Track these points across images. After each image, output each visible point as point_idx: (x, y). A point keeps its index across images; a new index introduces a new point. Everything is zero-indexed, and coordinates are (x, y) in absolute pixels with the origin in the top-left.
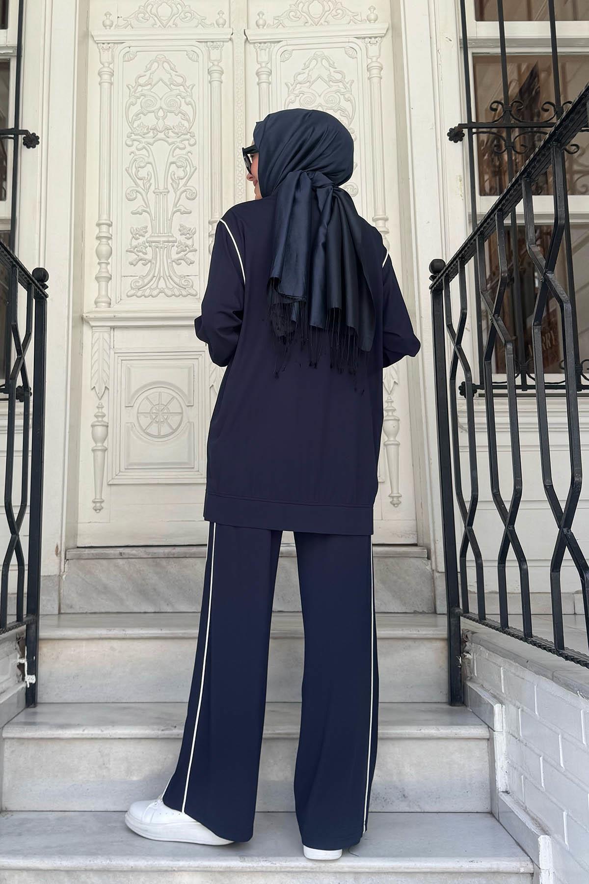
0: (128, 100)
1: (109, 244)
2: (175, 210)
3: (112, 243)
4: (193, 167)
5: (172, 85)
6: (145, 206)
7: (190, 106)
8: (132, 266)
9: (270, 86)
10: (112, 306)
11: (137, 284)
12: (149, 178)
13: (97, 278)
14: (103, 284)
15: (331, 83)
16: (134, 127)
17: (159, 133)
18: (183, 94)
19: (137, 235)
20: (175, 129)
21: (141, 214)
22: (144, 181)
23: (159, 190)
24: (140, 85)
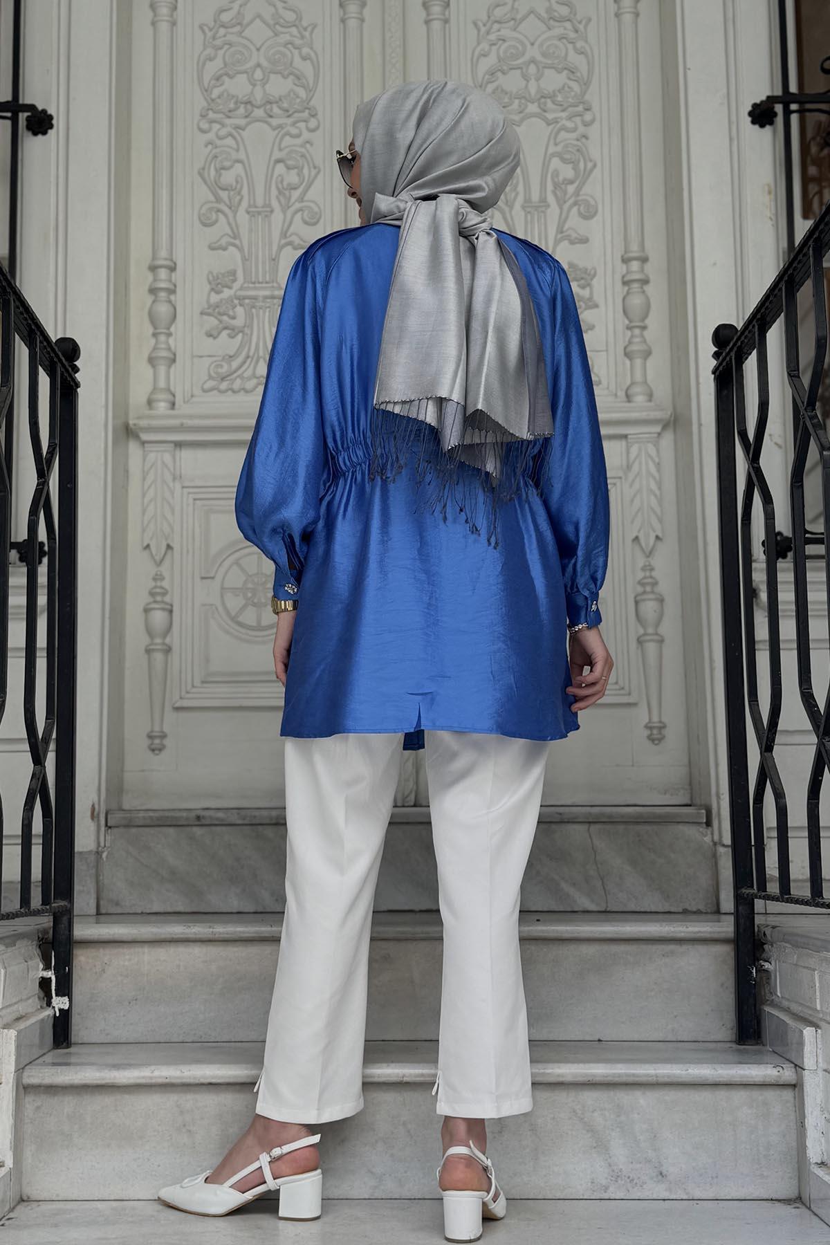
0: (202, 53)
1: (170, 302)
2: (283, 242)
3: (176, 301)
4: (315, 168)
5: (277, 27)
6: (232, 235)
7: (308, 61)
8: (211, 339)
9: (447, 26)
10: (177, 406)
11: (220, 370)
12: (239, 186)
13: (152, 361)
14: (162, 369)
15: (552, 22)
16: (213, 96)
17: (255, 109)
18: (298, 42)
19: (219, 286)
20: (283, 103)
21: (225, 249)
22: (229, 193)
23: (256, 207)
24: (223, 26)
